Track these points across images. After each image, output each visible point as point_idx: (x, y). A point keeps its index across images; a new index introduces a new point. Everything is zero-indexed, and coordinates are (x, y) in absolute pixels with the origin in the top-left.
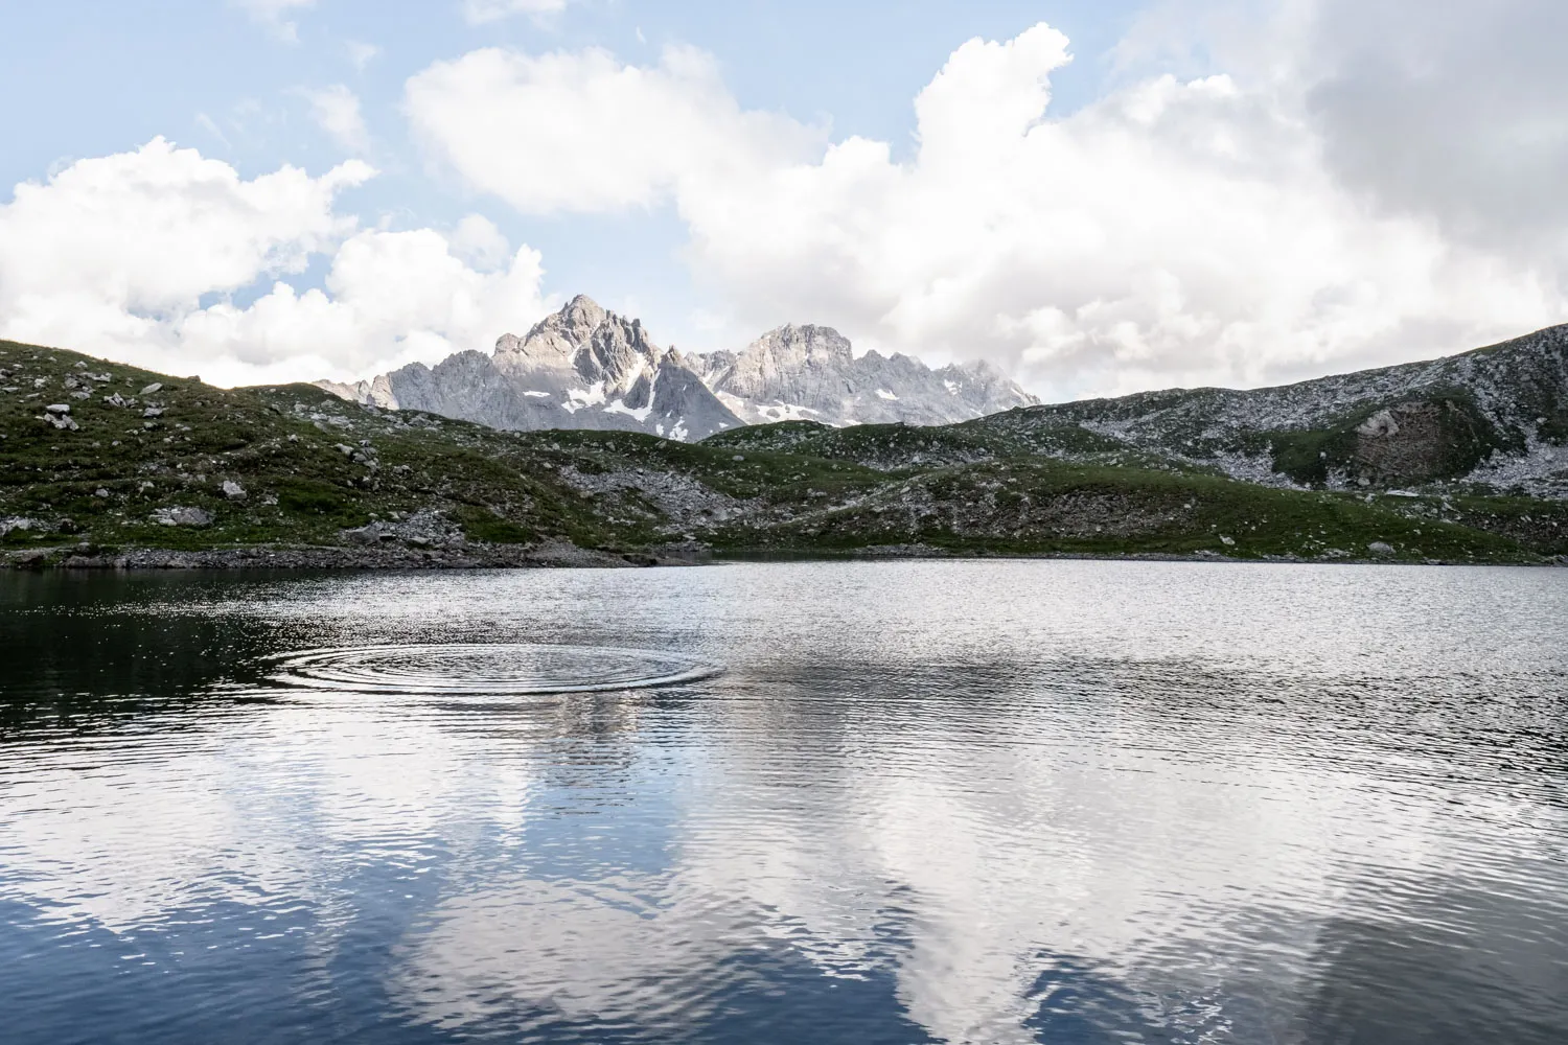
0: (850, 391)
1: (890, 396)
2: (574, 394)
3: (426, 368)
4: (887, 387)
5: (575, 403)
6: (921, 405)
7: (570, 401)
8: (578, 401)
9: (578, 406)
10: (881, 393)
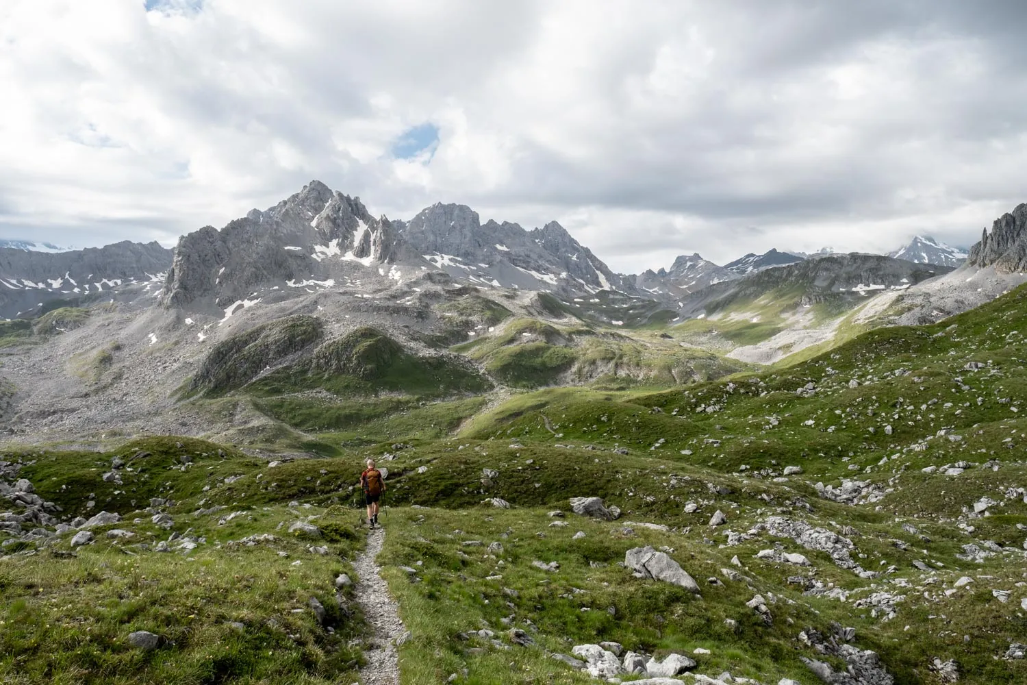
0: (480, 245)
1: (504, 248)
2: (318, 248)
3: (216, 230)
4: (502, 244)
5: (319, 254)
6: (523, 254)
7: (316, 253)
8: (322, 253)
9: (322, 256)
10: (499, 247)
